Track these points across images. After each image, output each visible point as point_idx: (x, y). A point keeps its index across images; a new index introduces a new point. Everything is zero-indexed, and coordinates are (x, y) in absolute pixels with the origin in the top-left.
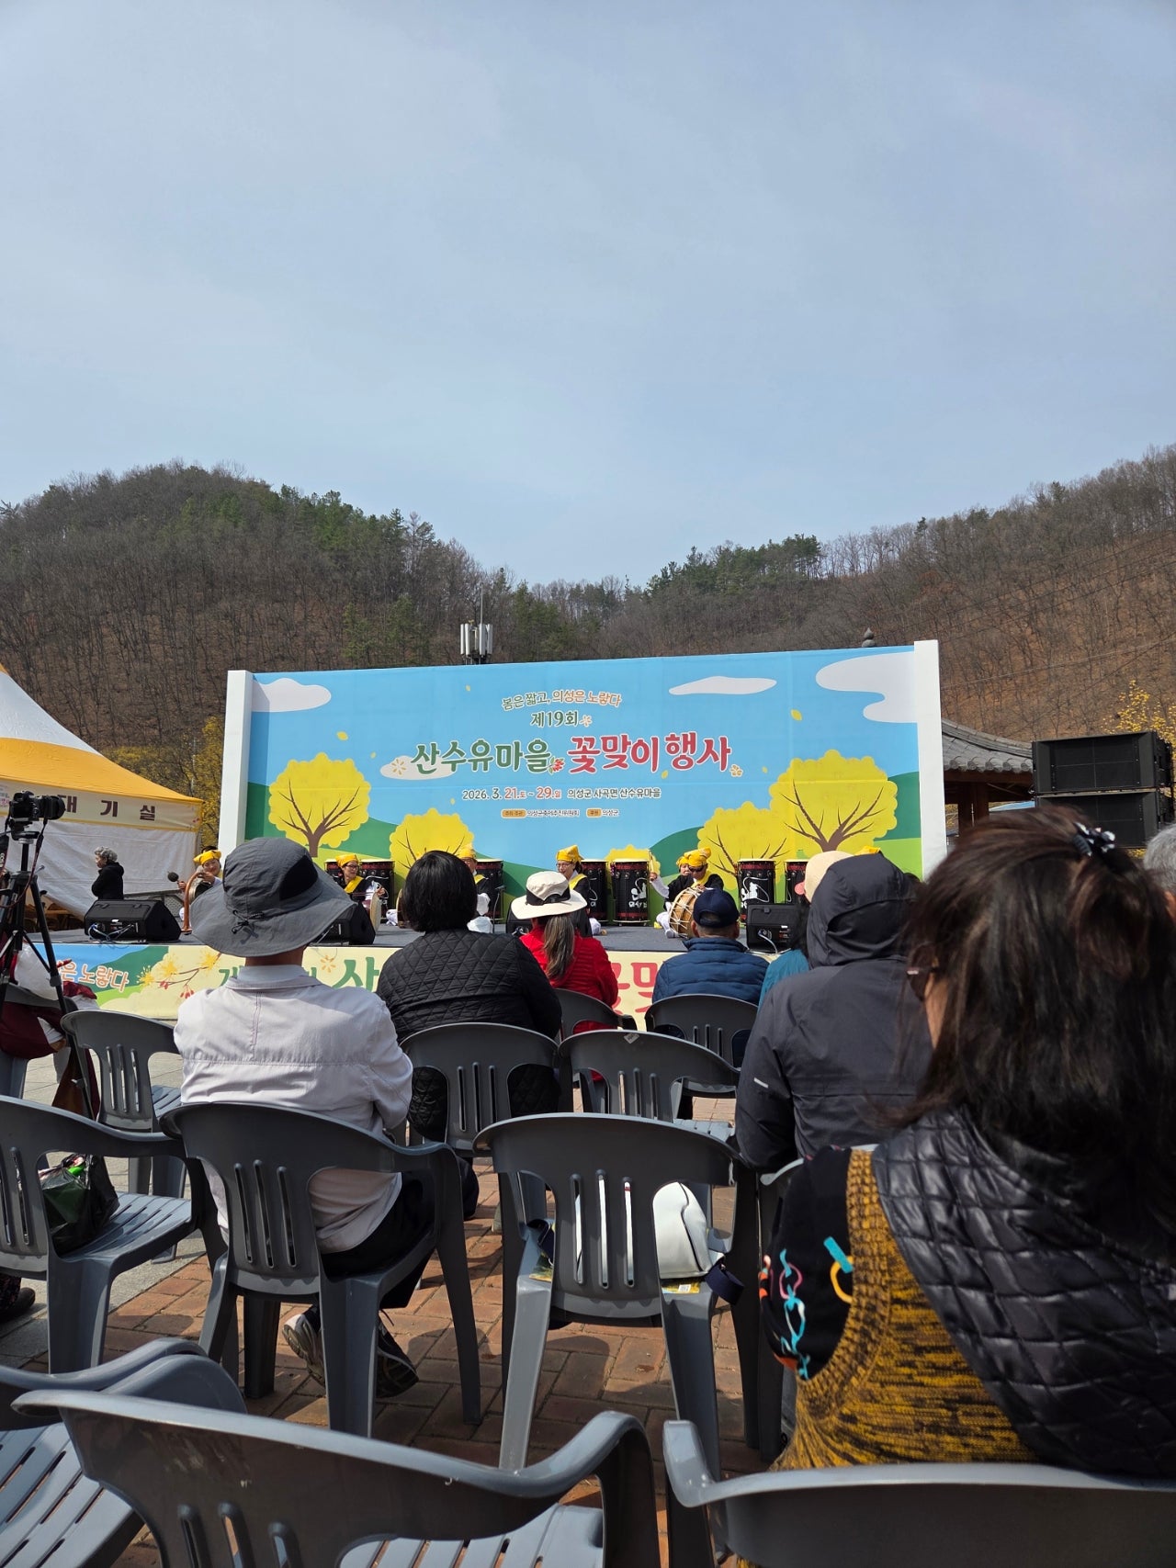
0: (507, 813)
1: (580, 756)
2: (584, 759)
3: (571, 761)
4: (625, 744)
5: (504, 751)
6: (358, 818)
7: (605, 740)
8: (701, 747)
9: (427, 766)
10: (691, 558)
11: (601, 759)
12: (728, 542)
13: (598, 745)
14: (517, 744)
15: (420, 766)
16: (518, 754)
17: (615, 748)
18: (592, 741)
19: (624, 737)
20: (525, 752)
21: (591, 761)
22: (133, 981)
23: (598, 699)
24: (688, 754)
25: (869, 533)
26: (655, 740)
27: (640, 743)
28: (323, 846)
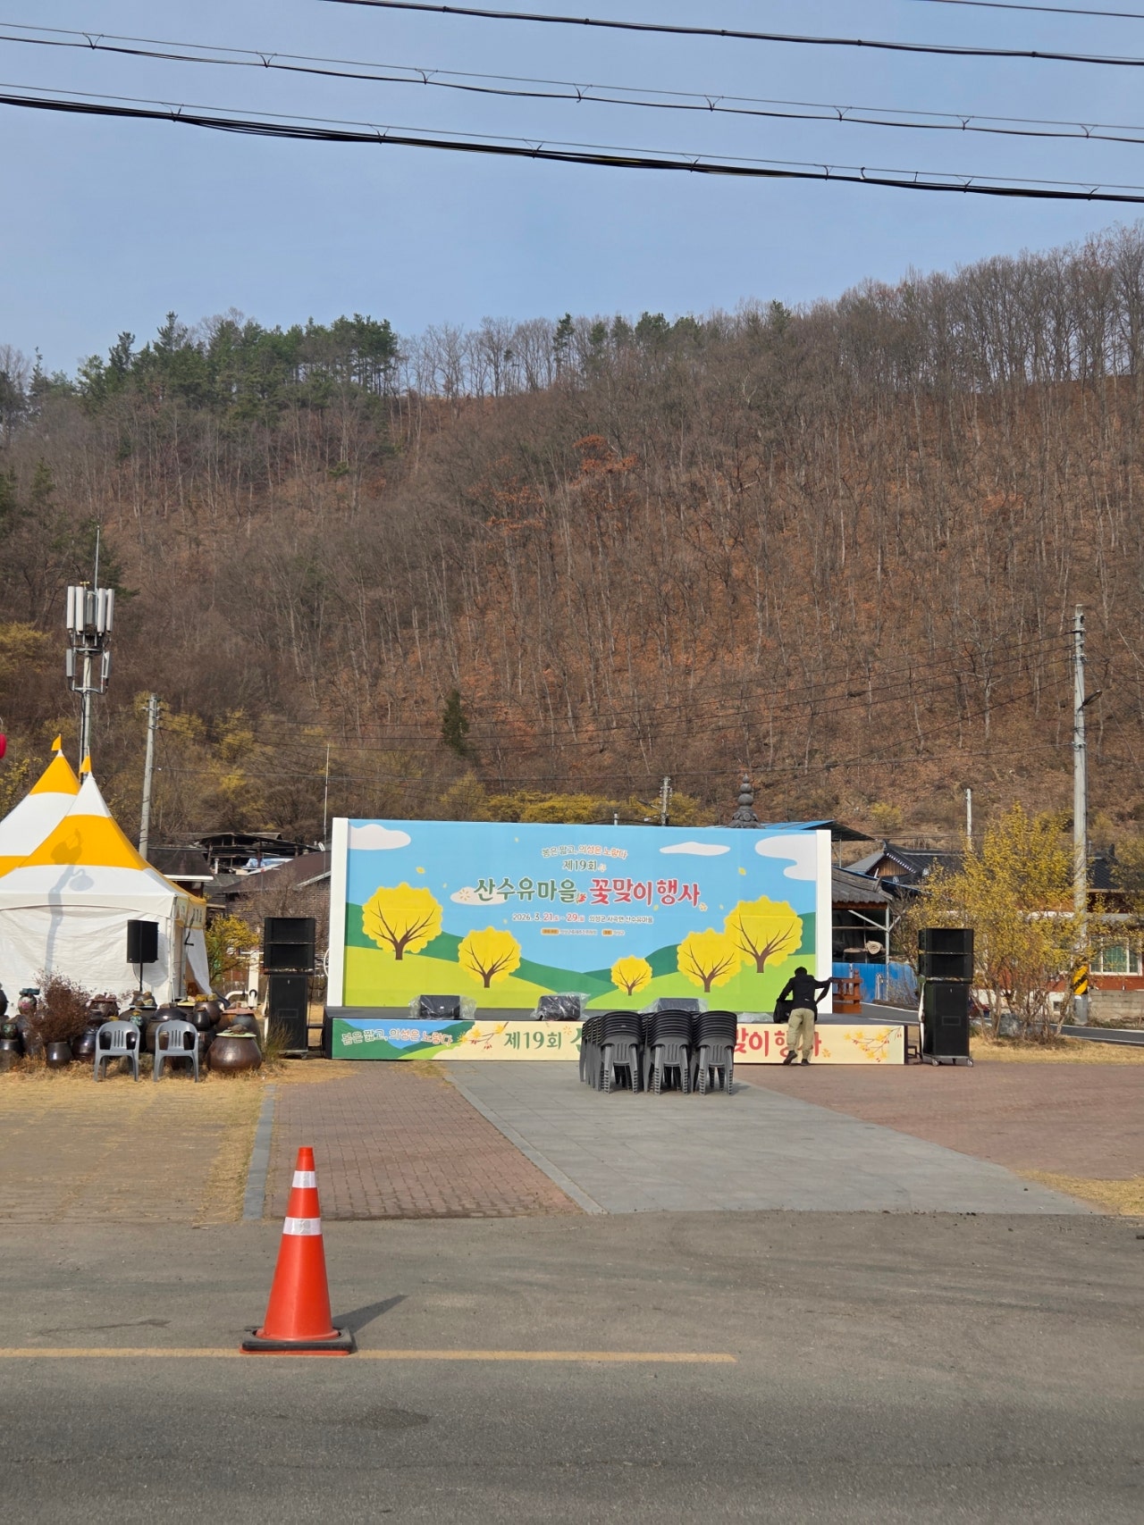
0: (545, 931)
1: (598, 893)
2: (600, 895)
3: (592, 897)
4: (630, 885)
5: (543, 887)
6: (434, 932)
7: (615, 881)
8: (680, 890)
9: (486, 895)
10: (166, 334)
11: (613, 895)
12: (233, 311)
13: (611, 885)
14: (553, 882)
15: (481, 895)
16: (553, 890)
17: (622, 888)
18: (606, 882)
19: (629, 881)
20: (559, 888)
21: (605, 897)
22: (455, 1040)
23: (610, 853)
24: (672, 894)
25: (479, 329)
26: (650, 884)
27: (640, 885)
28: (406, 952)
